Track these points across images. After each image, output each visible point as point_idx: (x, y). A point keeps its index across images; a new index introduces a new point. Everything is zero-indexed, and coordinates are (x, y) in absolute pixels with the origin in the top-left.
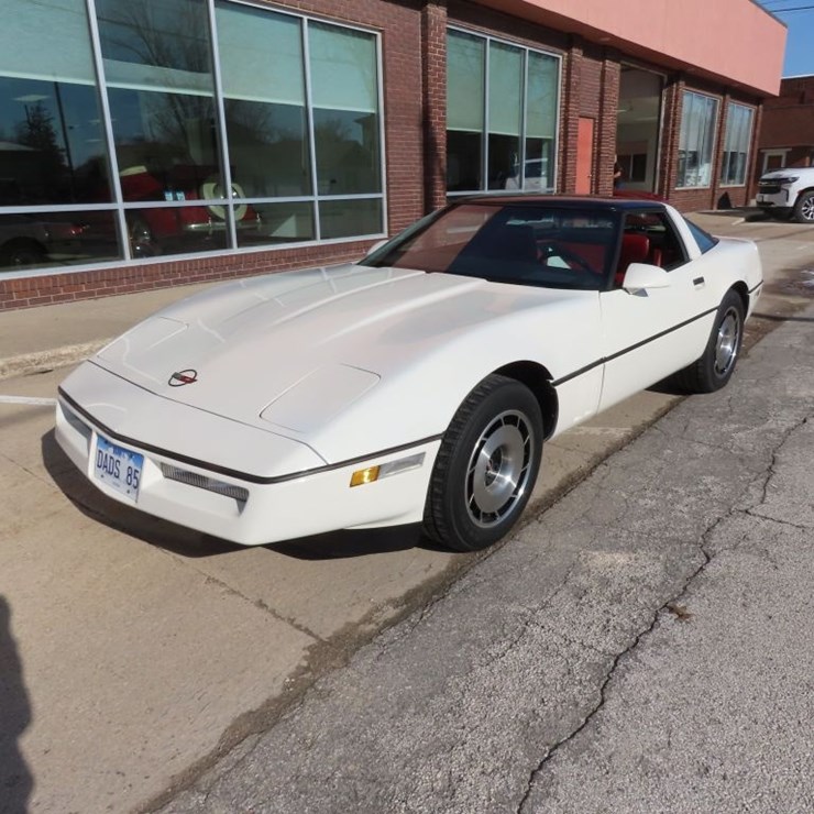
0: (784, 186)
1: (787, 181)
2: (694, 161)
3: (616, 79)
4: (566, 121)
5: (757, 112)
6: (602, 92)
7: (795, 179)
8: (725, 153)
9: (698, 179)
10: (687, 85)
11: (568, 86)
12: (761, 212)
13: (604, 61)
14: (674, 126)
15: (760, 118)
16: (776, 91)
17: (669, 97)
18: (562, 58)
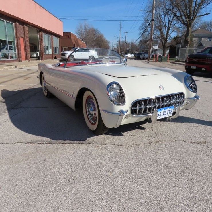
0: (65, 55)
1: (65, 53)
2: (47, 49)
3: (27, 29)
4: (17, 38)
5: (59, 39)
6: (24, 32)
7: (67, 53)
8: (54, 47)
9: (49, 52)
10: (43, 32)
11: (16, 30)
12: (62, 60)
13: (24, 26)
14: (42, 40)
15: (60, 40)
16: (62, 35)
17: (40, 34)
18: (14, 24)
